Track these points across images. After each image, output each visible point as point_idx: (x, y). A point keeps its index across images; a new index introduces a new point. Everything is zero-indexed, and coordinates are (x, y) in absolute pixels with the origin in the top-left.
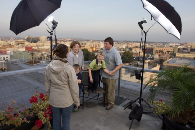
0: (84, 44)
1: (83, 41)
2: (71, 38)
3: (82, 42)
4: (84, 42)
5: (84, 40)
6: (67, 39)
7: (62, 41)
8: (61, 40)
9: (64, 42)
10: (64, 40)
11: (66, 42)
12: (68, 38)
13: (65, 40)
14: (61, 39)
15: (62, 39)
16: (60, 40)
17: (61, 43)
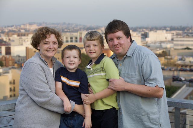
0: (81, 39)
1: (76, 31)
2: (40, 24)
3: (75, 34)
4: (81, 34)
5: (80, 29)
6: (28, 27)
7: (14, 32)
8: (10, 31)
9: (19, 35)
10: (19, 31)
11: (24, 35)
12: (31, 24)
13: (23, 31)
14: (10, 28)
15: (13, 28)
16: (7, 31)
17: (11, 38)
